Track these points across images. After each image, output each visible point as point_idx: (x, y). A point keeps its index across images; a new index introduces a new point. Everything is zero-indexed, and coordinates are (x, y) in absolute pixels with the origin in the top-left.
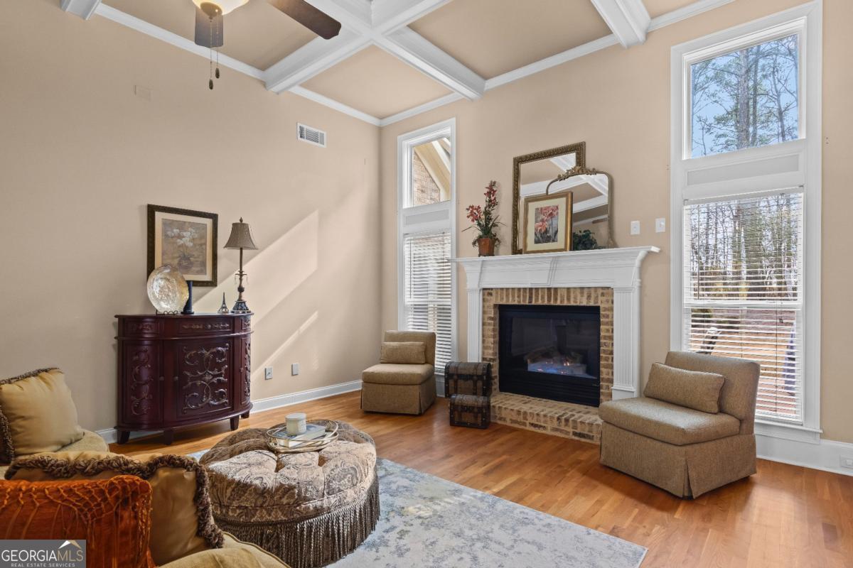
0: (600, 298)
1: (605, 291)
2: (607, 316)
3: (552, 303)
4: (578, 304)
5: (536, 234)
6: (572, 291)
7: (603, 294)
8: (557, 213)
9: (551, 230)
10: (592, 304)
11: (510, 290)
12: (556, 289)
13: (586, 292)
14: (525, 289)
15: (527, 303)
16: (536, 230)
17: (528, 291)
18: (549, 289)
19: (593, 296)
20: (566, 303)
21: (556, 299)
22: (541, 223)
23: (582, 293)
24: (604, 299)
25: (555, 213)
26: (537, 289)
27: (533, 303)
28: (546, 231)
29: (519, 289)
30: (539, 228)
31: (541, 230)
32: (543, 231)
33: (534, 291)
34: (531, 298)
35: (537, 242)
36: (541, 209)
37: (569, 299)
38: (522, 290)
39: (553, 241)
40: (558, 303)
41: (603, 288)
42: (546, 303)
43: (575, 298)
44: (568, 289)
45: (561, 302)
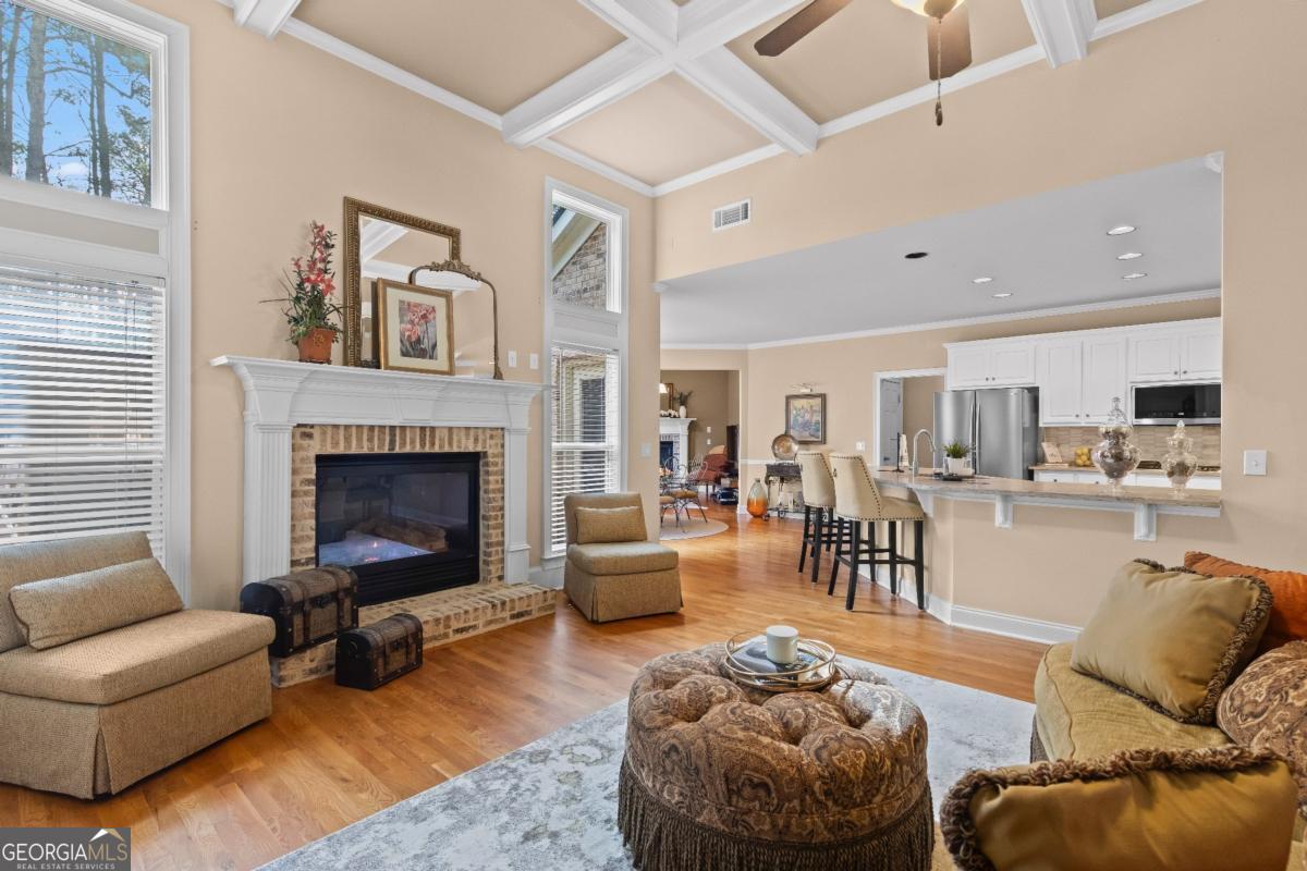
0: (488, 442)
1: (494, 433)
2: (496, 464)
3: (427, 449)
4: (462, 450)
5: (401, 341)
6: (455, 431)
7: (492, 437)
8: (434, 318)
9: (426, 340)
10: (479, 449)
11: (354, 430)
12: (433, 429)
13: (472, 432)
14: (382, 427)
15: (386, 450)
16: (402, 334)
17: (387, 431)
18: (423, 429)
19: (481, 437)
20: (446, 449)
21: (433, 444)
22: (409, 326)
23: (467, 436)
24: (493, 442)
25: (431, 317)
26: (403, 428)
27: (397, 450)
28: (419, 341)
29: (372, 428)
30: (407, 334)
31: (409, 336)
32: (414, 339)
33: (398, 432)
34: (392, 442)
35: (405, 354)
36: (409, 304)
37: (450, 444)
38: (376, 430)
39: (431, 358)
40: (437, 449)
41: (491, 429)
42: (418, 449)
43: (459, 441)
44: (450, 429)
45: (441, 447)
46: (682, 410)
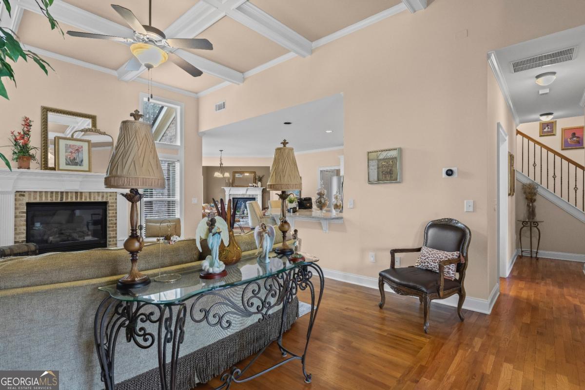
0: (109, 198)
1: (112, 194)
2: (113, 206)
3: (79, 200)
4: (96, 201)
5: (66, 159)
6: (92, 194)
7: (110, 196)
8: (82, 150)
9: (78, 159)
10: (104, 200)
11: (44, 194)
12: (81, 193)
13: (101, 194)
14: (57, 192)
15: (59, 201)
16: (66, 157)
17: (59, 193)
18: (76, 193)
19: (105, 196)
20: (88, 200)
21: (81, 198)
22: (70, 154)
23: (99, 195)
24: (111, 198)
25: (81, 150)
26: (67, 193)
27: (64, 200)
28: (74, 159)
29: (52, 192)
30: (69, 156)
31: (70, 157)
32: (72, 159)
33: (64, 194)
34: (62, 198)
35: (67, 164)
36: (70, 145)
37: (90, 198)
38: (54, 194)
39: (80, 165)
40: (83, 200)
41: (111, 193)
42: (74, 200)
43: (94, 197)
44: (90, 193)
45: (85, 199)
46: (259, 184)
